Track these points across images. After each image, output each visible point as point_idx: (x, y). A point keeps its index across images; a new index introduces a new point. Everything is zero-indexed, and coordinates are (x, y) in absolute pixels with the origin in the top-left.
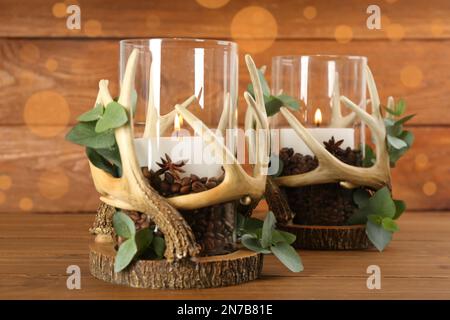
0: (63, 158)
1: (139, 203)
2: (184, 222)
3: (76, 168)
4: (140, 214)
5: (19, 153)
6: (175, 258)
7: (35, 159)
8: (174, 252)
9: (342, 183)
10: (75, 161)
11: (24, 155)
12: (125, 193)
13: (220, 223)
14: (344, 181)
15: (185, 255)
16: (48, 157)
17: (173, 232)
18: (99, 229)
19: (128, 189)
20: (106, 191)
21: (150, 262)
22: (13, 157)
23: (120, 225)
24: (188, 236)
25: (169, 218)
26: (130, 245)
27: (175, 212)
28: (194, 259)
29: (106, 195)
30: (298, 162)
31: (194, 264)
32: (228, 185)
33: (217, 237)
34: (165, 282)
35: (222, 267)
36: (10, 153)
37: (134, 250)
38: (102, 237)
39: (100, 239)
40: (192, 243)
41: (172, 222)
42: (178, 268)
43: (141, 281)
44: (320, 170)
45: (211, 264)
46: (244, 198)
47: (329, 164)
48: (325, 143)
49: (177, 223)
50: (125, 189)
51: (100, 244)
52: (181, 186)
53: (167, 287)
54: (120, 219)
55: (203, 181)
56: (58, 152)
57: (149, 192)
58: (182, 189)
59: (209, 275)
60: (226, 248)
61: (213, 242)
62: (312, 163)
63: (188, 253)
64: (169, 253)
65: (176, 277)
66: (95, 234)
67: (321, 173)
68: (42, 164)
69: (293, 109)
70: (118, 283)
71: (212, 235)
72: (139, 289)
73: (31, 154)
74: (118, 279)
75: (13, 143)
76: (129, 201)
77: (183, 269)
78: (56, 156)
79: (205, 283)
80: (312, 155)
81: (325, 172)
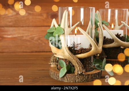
0: (31, 36)
1: (67, 57)
2: (81, 63)
3: (35, 39)
4: (66, 59)
5: (18, 35)
6: (78, 73)
7: (23, 37)
8: (78, 72)
9: (121, 47)
10: (34, 37)
11: (19, 35)
12: (63, 54)
13: (90, 62)
14: (122, 46)
15: (81, 72)
16: (26, 36)
17: (77, 66)
18: (52, 63)
19: (63, 53)
20: (56, 53)
21: (71, 74)
22: (16, 36)
23: (61, 63)
24: (82, 67)
25: (76, 62)
26: (64, 69)
27: (78, 60)
28: (83, 74)
29: (56, 54)
30: (107, 41)
31: (84, 75)
32: (93, 51)
33: (89, 66)
34: (75, 80)
35: (92, 75)
36: (15, 35)
37: (66, 71)
38: (53, 65)
39: (52, 66)
40: (83, 69)
41: (77, 63)
42: (79, 76)
43: (67, 80)
44: (115, 43)
45: (89, 75)
46: (97, 54)
47: (117, 41)
48: (116, 35)
49: (79, 63)
50: (62, 53)
51: (52, 67)
52: (79, 51)
53: (75, 82)
54: (61, 62)
55: (85, 49)
56: (29, 35)
57: (70, 54)
58: (79, 52)
59: (88, 78)
60: (91, 69)
61: (88, 68)
62: (112, 41)
63: (82, 72)
64: (76, 71)
65: (78, 79)
66: (50, 64)
67: (115, 44)
68: (24, 38)
69: (106, 25)
70: (60, 80)
71: (87, 65)
72: (67, 82)
73: (22, 35)
74: (60, 79)
75: (16, 32)
76: (64, 56)
77: (80, 77)
78: (28, 36)
79: (87, 80)
80: (112, 38)
81: (116, 44)
